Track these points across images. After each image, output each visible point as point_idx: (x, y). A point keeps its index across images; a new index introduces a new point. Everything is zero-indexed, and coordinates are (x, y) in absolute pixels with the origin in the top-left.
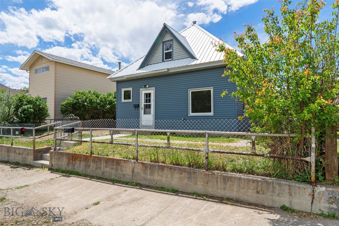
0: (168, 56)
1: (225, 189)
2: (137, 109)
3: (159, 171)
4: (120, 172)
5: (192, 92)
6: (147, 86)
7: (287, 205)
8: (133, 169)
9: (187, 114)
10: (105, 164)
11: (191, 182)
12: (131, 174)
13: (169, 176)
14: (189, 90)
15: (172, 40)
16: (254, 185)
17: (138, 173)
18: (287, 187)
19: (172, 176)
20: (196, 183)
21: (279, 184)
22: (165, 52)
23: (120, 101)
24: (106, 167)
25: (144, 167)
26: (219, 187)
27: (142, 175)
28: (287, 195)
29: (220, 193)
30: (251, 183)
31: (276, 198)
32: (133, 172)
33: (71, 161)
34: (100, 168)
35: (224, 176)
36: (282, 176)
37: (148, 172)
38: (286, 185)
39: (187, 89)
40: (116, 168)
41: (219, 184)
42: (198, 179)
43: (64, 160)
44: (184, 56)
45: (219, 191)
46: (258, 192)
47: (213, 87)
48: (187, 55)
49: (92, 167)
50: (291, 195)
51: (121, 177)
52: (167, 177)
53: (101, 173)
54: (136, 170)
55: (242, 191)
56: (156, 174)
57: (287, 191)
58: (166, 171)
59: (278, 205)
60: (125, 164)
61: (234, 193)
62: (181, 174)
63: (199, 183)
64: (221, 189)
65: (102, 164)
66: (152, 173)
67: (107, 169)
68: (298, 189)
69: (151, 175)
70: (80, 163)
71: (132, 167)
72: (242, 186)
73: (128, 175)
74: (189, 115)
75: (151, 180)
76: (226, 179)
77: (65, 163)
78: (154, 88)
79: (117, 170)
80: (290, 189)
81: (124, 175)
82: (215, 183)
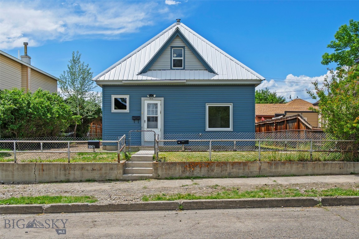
0: (178, 64)
1: (324, 170)
2: (136, 121)
3: (282, 165)
4: (247, 170)
5: (209, 107)
6: (155, 96)
7: (353, 172)
8: (260, 167)
9: (204, 129)
10: (232, 167)
11: (304, 169)
12: (258, 171)
13: (289, 168)
14: (206, 104)
15: (184, 47)
16: (339, 165)
17: (264, 169)
18: (353, 164)
19: (291, 167)
20: (307, 169)
21: (350, 163)
22: (173, 58)
23: (110, 111)
24: (233, 169)
25: (270, 164)
26: (321, 169)
27: (268, 170)
28: (353, 168)
29: (322, 172)
30: (337, 164)
31: (348, 170)
32: (260, 169)
33: (188, 168)
34: (226, 170)
35: (323, 163)
36: (349, 160)
37: (273, 167)
38: (352, 163)
39: (204, 103)
40: (244, 168)
41: (321, 167)
42: (309, 167)
43: (177, 169)
44: (199, 67)
45: (321, 171)
46: (340, 169)
47: (232, 104)
48: (202, 67)
49: (216, 171)
50: (354, 167)
51: (249, 174)
52: (288, 168)
53: (227, 173)
54: (262, 167)
55: (333, 169)
56: (280, 168)
57: (353, 166)
58: (287, 165)
59: (349, 172)
60: (252, 164)
61: (329, 171)
62: (298, 165)
63: (309, 169)
64: (322, 170)
65: (228, 167)
66: (276, 168)
67: (234, 170)
68: (357, 164)
69: (275, 169)
70: (201, 169)
71: (259, 165)
72: (333, 166)
73: (255, 171)
74: (206, 130)
75: (275, 172)
76: (324, 165)
77: (180, 171)
78: (163, 99)
79: (244, 169)
80: (354, 165)
81: (251, 172)
82: (319, 168)
